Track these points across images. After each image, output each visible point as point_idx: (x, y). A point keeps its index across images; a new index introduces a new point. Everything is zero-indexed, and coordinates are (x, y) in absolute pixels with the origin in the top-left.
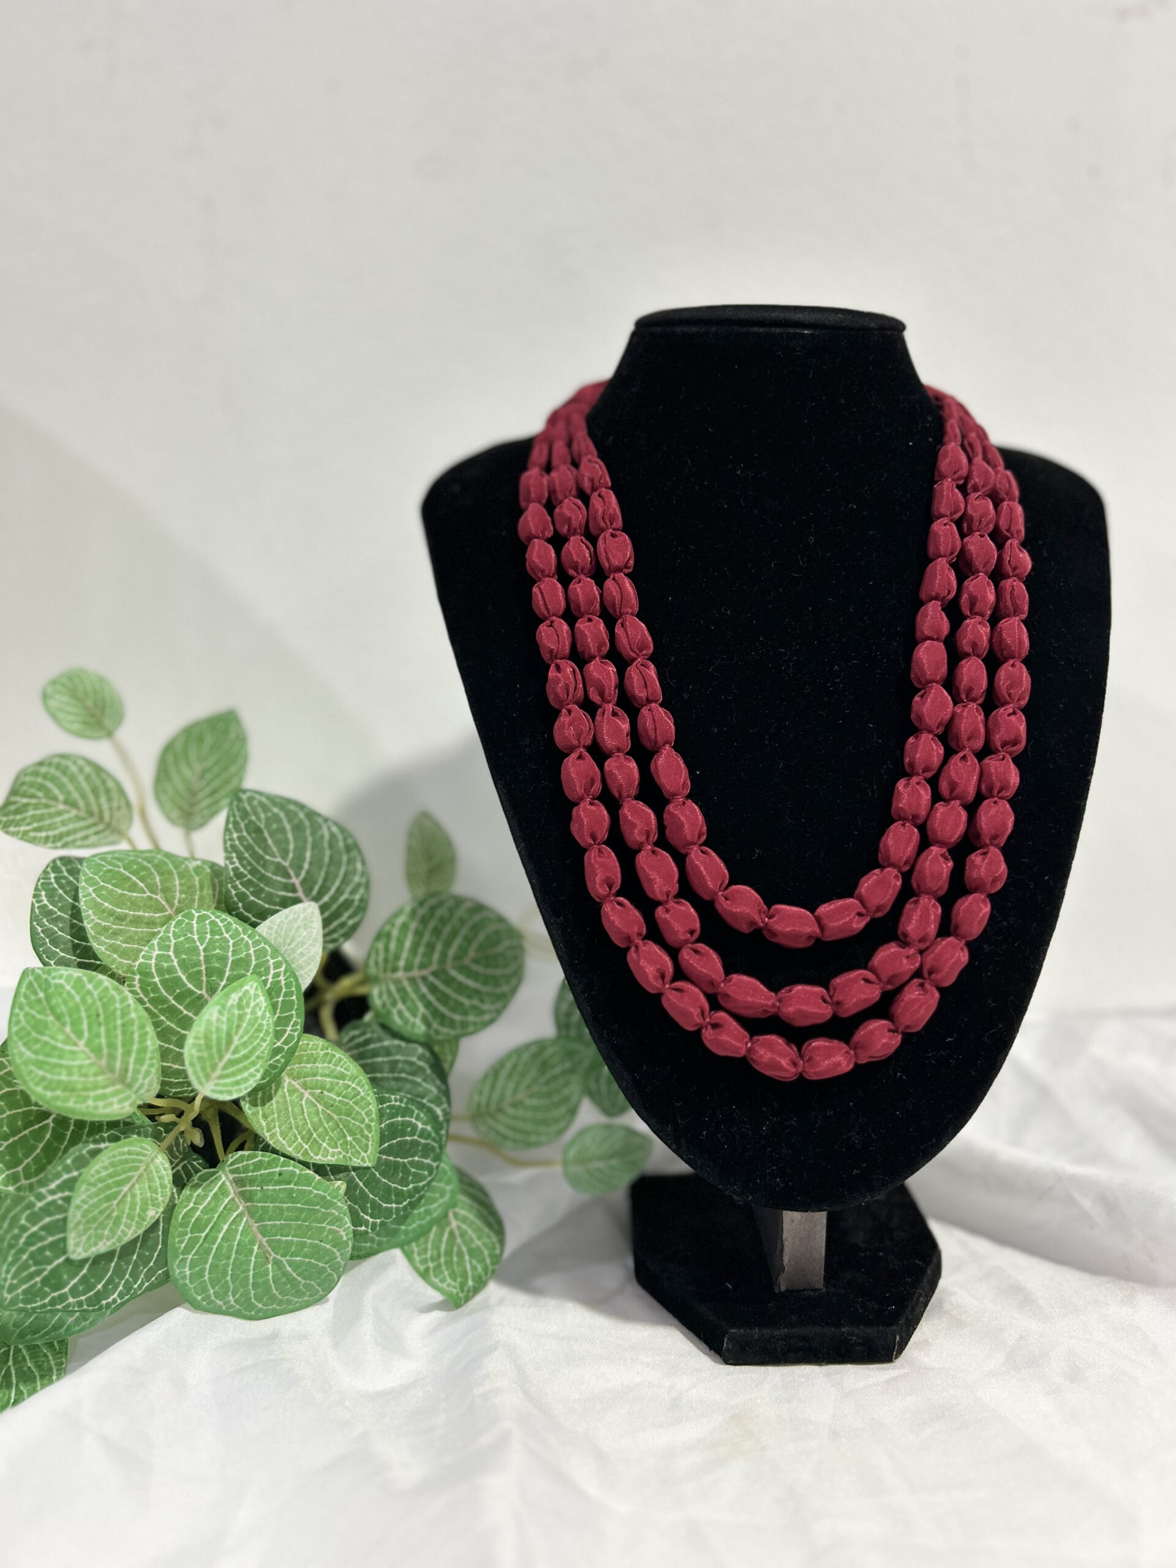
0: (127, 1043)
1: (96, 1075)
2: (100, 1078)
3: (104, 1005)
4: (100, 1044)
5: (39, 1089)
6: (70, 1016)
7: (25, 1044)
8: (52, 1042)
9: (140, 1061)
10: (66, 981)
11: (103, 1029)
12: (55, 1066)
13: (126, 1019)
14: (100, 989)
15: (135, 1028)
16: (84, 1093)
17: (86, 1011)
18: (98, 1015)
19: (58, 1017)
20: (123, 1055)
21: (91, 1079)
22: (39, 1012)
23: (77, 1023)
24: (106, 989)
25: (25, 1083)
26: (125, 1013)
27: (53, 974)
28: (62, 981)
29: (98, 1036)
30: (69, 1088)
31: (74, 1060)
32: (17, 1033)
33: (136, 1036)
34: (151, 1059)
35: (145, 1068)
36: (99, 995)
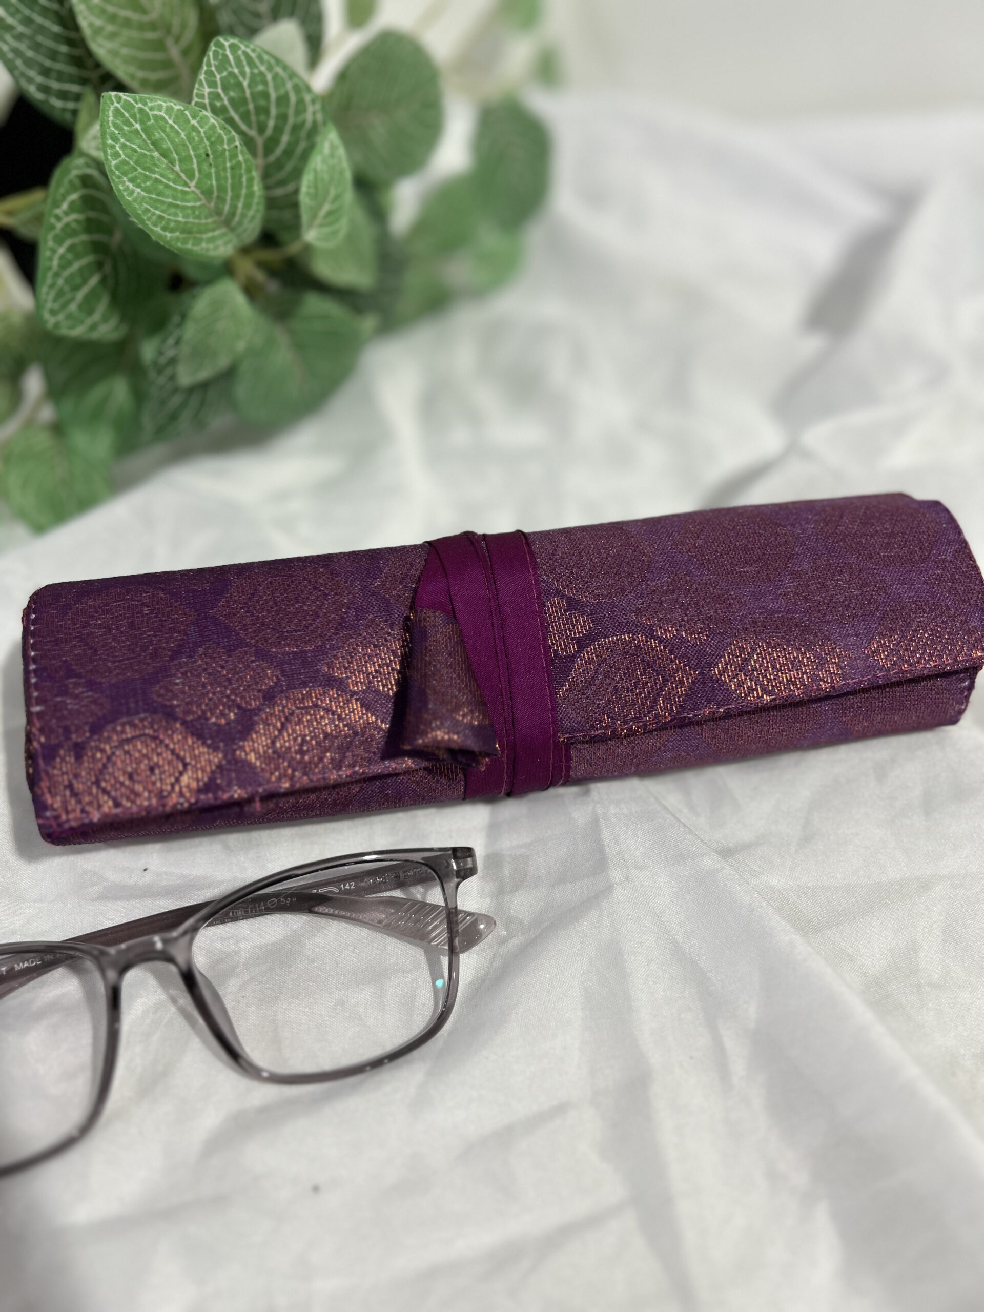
0: (236, 187)
1: (206, 218)
2: (210, 220)
3: (212, 144)
4: (212, 185)
5: (158, 229)
6: (177, 154)
7: (131, 180)
8: (162, 179)
9: (247, 206)
10: (166, 113)
11: (213, 170)
12: (171, 205)
13: (234, 162)
14: (207, 127)
15: (243, 171)
16: (198, 235)
17: (194, 149)
18: (207, 155)
19: (165, 154)
20: (232, 199)
21: (203, 221)
22: (139, 147)
23: (185, 160)
24: (213, 126)
25: (143, 221)
26: (234, 156)
27: (149, 104)
28: (162, 113)
29: (208, 176)
30: (187, 230)
31: (189, 201)
32: (117, 167)
33: (244, 179)
34: (258, 204)
35: (251, 213)
36: (205, 133)
